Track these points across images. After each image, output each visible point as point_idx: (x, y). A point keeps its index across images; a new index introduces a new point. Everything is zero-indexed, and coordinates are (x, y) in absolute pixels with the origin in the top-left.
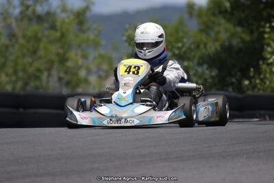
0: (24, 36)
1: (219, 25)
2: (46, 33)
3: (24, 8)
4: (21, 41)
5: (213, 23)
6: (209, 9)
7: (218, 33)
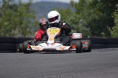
0: (5, 14)
1: (83, 10)
2: (14, 13)
3: (4, 3)
4: (3, 16)
5: (81, 9)
6: (80, 3)
7: (83, 13)
